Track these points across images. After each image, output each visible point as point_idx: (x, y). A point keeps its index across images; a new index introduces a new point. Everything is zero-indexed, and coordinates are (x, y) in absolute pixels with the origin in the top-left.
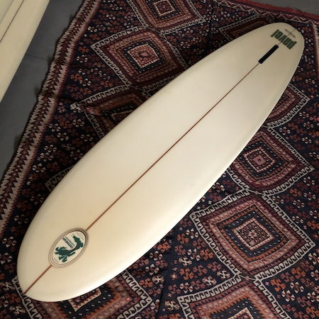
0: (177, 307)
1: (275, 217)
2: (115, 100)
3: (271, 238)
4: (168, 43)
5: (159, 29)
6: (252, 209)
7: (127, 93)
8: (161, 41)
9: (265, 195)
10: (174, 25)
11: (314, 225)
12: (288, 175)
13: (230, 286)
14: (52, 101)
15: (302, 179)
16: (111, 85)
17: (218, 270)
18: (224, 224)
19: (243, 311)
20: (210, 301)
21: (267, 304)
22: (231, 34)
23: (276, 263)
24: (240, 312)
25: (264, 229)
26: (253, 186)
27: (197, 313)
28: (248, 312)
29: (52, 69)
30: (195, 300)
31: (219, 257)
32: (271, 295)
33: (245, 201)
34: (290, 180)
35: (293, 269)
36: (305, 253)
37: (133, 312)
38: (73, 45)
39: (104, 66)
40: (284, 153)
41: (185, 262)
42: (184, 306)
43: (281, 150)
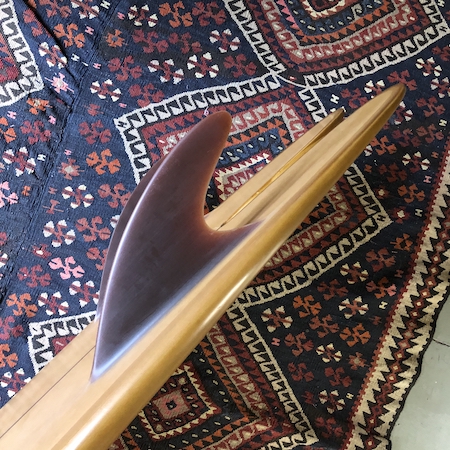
43: (244, 378)
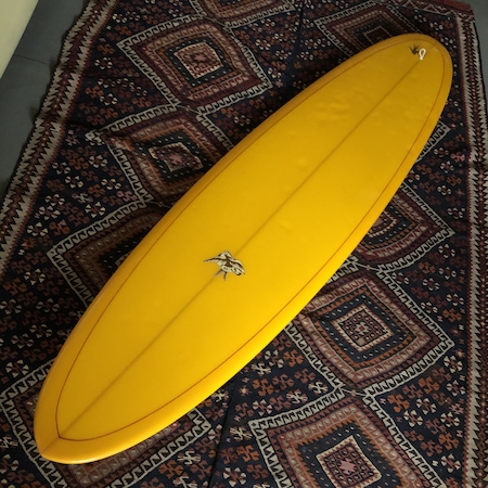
0: (248, 436)
1: (396, 303)
2: (155, 127)
3: (390, 333)
4: (237, 41)
5: (222, 20)
6: (361, 292)
7: (173, 116)
8: (226, 37)
9: (381, 271)
10: (246, 14)
11: (452, 315)
12: (415, 242)
13: (327, 404)
14: (57, 127)
15: (436, 248)
16: (148, 104)
17: (309, 382)
18: (320, 313)
19: (347, 440)
20: (297, 427)
21: (382, 431)
22: (333, 30)
23: (396, 371)
24: (343, 443)
25: (379, 321)
26: (363, 257)
27: (278, 444)
28: (354, 442)
29: (57, 79)
30: (275, 425)
31: (312, 363)
32: (389, 417)
33: (351, 280)
34: (420, 249)
35: (421, 380)
36: (440, 356)
37: (182, 444)
38: (89, 42)
39: (137, 75)
40: (410, 209)
41: (261, 369)
42: (259, 434)
43: (406, 205)
